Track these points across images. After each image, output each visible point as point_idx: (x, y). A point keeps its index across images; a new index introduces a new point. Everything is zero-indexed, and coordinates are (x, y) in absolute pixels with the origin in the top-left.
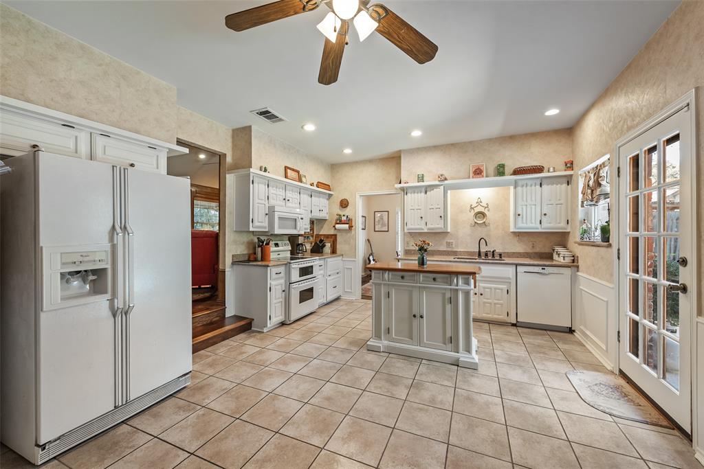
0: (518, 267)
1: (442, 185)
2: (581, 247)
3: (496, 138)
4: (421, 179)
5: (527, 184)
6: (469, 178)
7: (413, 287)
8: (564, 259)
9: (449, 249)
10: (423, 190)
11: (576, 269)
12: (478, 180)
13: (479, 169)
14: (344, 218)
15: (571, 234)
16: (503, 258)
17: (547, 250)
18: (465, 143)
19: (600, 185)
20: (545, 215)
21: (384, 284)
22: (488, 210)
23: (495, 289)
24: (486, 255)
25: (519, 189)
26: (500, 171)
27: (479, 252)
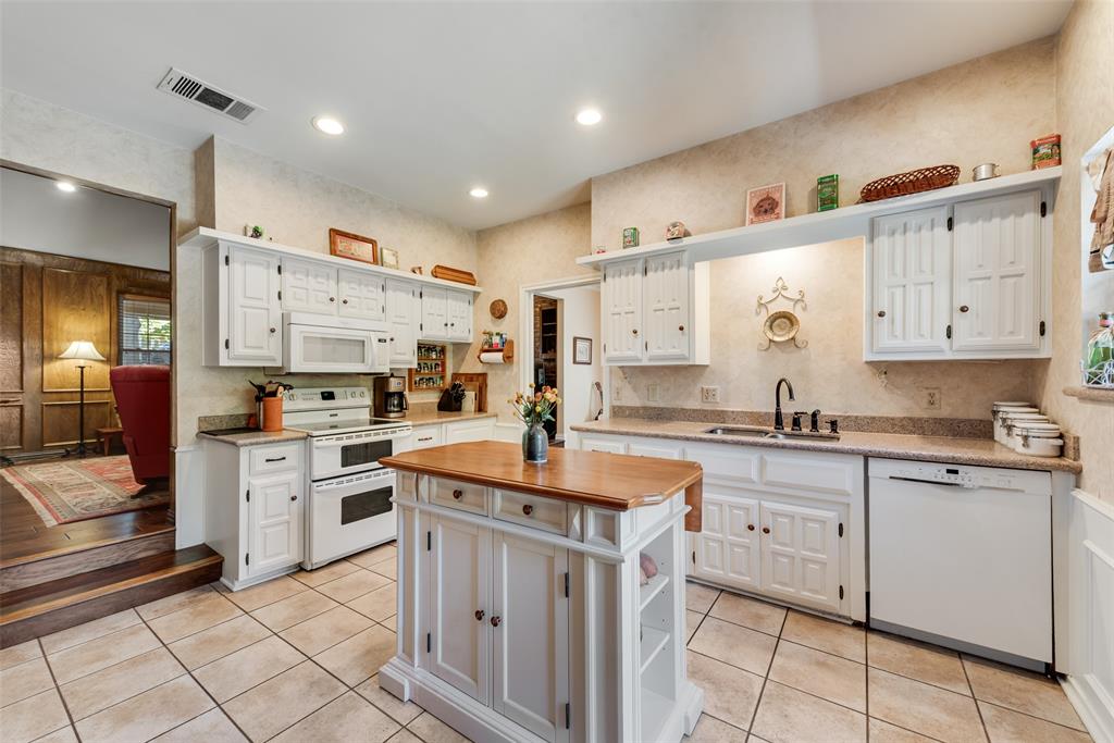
0: (872, 463)
1: (678, 250)
2: (1089, 407)
3: (815, 111)
4: (632, 238)
5: (905, 225)
6: (743, 224)
7: (478, 526)
8: (1026, 445)
9: (708, 407)
10: (640, 266)
11: (1072, 478)
12: (765, 227)
13: (768, 198)
14: (496, 340)
15: (1053, 368)
16: (841, 433)
17: (976, 413)
20: (964, 309)
22: (804, 309)
23: (805, 519)
24: (796, 422)
25: (883, 241)
26: (826, 196)
27: (778, 415)
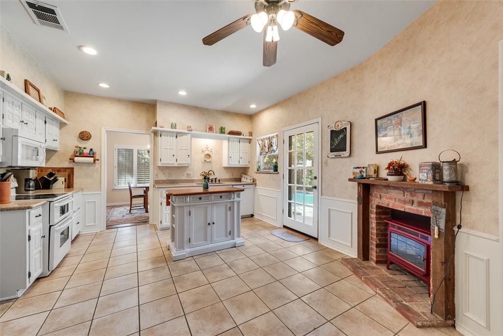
1: (189, 134)
2: (258, 174)
4: (173, 126)
5: (234, 140)
6: (205, 131)
7: (207, 204)
9: (188, 179)
10: (175, 135)
11: (255, 185)
12: (211, 134)
13: (212, 127)
14: (86, 151)
15: (250, 168)
16: (221, 182)
17: (238, 177)
18: (204, 108)
19: (272, 146)
20: (241, 158)
21: (187, 206)
22: (213, 153)
24: (212, 181)
25: (230, 142)
26: (222, 131)
